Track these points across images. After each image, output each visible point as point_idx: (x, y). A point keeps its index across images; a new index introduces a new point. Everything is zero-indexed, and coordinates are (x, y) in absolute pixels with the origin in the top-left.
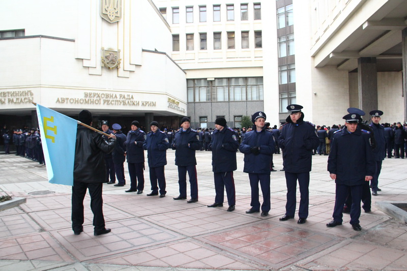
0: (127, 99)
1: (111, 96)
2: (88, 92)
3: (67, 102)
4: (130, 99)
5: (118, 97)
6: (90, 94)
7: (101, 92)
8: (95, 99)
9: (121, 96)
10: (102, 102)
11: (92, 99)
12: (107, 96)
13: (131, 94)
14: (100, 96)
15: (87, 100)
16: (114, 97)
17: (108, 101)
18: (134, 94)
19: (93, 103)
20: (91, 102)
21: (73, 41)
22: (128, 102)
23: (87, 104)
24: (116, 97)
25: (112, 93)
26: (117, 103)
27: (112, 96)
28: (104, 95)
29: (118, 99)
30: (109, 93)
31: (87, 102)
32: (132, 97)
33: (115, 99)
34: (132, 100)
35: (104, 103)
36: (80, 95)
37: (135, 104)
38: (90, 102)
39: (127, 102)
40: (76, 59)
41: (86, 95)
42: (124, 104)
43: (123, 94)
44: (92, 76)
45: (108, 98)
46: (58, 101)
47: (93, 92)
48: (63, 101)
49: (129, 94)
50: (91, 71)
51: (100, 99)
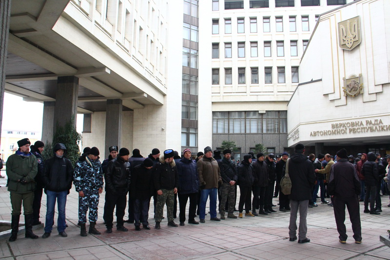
0: (374, 124)
1: (356, 124)
2: (334, 123)
3: (318, 135)
4: (377, 124)
5: (364, 123)
6: (337, 125)
7: (346, 122)
8: (342, 128)
9: (367, 122)
10: (348, 131)
11: (338, 129)
12: (353, 124)
13: (379, 119)
14: (346, 125)
15: (334, 131)
16: (359, 124)
17: (354, 129)
18: (382, 118)
19: (340, 134)
20: (338, 132)
21: (321, 80)
22: (376, 127)
23: (334, 135)
24: (362, 124)
25: (357, 121)
26: (363, 130)
27: (358, 124)
28: (349, 123)
29: (365, 126)
30: (354, 121)
31: (334, 133)
32: (381, 122)
33: (362, 126)
34: (381, 125)
35: (350, 131)
36: (328, 127)
37: (385, 129)
38: (336, 132)
39: (374, 128)
40: (324, 95)
41: (333, 126)
42: (372, 130)
43: (369, 120)
44: (338, 107)
45: (353, 126)
46: (311, 134)
47: (338, 123)
48: (315, 134)
49: (376, 118)
50: (337, 103)
51: (346, 129)
